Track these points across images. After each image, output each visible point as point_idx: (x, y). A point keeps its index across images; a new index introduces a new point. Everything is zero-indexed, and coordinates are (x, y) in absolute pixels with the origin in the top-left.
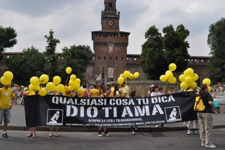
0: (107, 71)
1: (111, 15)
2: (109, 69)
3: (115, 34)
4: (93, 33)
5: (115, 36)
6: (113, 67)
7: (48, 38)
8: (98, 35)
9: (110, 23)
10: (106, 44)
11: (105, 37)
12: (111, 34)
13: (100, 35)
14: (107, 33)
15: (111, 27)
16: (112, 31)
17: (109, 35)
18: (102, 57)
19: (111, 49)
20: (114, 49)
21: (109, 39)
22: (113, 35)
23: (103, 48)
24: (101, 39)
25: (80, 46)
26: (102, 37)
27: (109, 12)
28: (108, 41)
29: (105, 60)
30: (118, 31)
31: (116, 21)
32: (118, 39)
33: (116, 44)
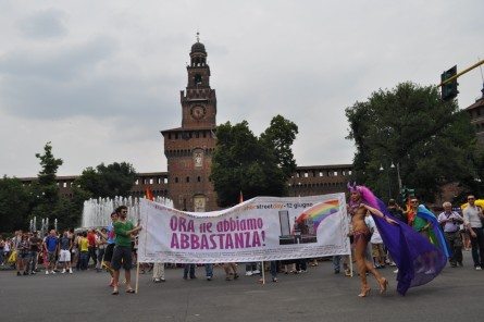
0: (192, 204)
1: (198, 97)
2: (197, 201)
3: (205, 132)
4: (164, 133)
5: (205, 136)
6: (202, 195)
7: (42, 158)
8: (173, 136)
9: (199, 111)
10: (188, 153)
11: (187, 139)
12: (198, 133)
13: (177, 138)
14: (191, 132)
15: (198, 120)
16: (202, 127)
17: (194, 135)
18: (182, 179)
19: (199, 161)
20: (204, 161)
21: (194, 142)
22: (201, 135)
23: (185, 162)
24: (180, 144)
26: (180, 139)
27: (195, 92)
28: (191, 147)
29: (188, 184)
30: (211, 127)
31: (209, 108)
32: (211, 142)
33: (207, 152)
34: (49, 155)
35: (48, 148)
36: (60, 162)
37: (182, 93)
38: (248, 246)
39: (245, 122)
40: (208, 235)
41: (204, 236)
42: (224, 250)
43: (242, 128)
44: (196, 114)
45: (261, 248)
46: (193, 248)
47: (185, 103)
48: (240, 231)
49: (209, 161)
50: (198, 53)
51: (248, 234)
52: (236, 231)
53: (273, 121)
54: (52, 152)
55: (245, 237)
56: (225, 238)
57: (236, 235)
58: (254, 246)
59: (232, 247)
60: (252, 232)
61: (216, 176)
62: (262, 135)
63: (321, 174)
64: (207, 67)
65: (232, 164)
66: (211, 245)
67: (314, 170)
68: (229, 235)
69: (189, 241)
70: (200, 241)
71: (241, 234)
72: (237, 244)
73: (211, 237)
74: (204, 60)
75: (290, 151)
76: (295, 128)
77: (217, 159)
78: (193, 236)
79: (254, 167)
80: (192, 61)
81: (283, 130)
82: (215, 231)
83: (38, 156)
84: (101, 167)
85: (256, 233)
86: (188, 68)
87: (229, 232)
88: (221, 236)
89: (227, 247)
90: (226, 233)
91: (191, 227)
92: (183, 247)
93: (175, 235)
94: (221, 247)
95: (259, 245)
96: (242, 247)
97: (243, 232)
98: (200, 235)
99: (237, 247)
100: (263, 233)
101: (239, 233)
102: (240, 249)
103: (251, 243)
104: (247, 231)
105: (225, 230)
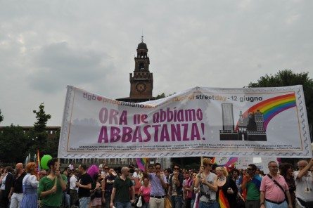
9: (141, 87)
38: (185, 139)
40: (142, 126)
41: (138, 128)
42: (159, 143)
44: (139, 88)
45: (201, 142)
46: (124, 140)
48: (177, 122)
50: (142, 49)
51: (186, 126)
52: (173, 122)
55: (182, 128)
56: (160, 129)
57: (173, 126)
58: (192, 139)
59: (168, 140)
60: (190, 123)
66: (144, 136)
68: (165, 126)
69: (121, 134)
71: (178, 126)
72: (173, 136)
73: (146, 128)
80: (138, 54)
82: (151, 123)
85: (194, 125)
87: (165, 122)
88: (156, 128)
89: (162, 140)
90: (162, 124)
92: (112, 141)
93: (104, 128)
94: (156, 140)
95: (199, 138)
96: (179, 139)
97: (181, 123)
98: (134, 127)
99: (173, 140)
100: (203, 125)
101: (175, 124)
102: (177, 143)
103: (189, 136)
104: (185, 122)
105: (162, 121)
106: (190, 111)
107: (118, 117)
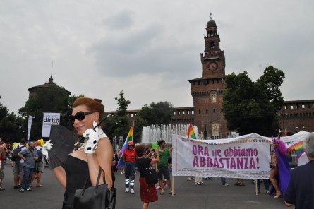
0: (211, 128)
1: (212, 56)
2: (213, 125)
3: (218, 80)
4: (191, 81)
5: (218, 83)
6: (218, 122)
7: (119, 100)
8: (197, 83)
9: (212, 66)
10: (207, 94)
11: (206, 85)
12: (213, 80)
13: (199, 84)
14: (208, 80)
15: (213, 72)
16: (216, 76)
17: (210, 82)
18: (203, 111)
19: (214, 99)
20: (217, 99)
21: (211, 87)
22: (215, 82)
23: (205, 99)
24: (201, 88)
25: (161, 103)
26: (202, 85)
27: (210, 53)
28: (209, 90)
29: (207, 115)
30: (222, 76)
31: (220, 64)
32: (222, 86)
33: (220, 93)
34: (122, 98)
35: (122, 94)
36: (129, 102)
37: (202, 54)
38: (246, 167)
39: (245, 72)
40: (218, 158)
41: (216, 159)
42: (230, 169)
43: (244, 76)
44: (211, 67)
45: (256, 170)
46: (208, 166)
47: (204, 61)
49: (221, 98)
50: (212, 27)
51: (247, 159)
52: (238, 157)
53: (265, 71)
54: (124, 96)
55: (244, 161)
56: (230, 161)
57: (238, 159)
58: (251, 168)
59: (235, 168)
60: (249, 158)
61: (226, 110)
62: (258, 81)
63: (303, 106)
64: (218, 36)
65: (237, 101)
67: (298, 104)
68: (233, 159)
69: (206, 162)
70: (213, 162)
71: (242, 159)
72: (238, 166)
73: (221, 160)
74: (215, 32)
75: (279, 91)
76: (283, 74)
77: (226, 98)
78: (208, 158)
79: (252, 103)
80: (208, 33)
81: (273, 76)
82: (223, 156)
83: (116, 99)
84: (153, 105)
85: (252, 159)
86: (205, 38)
87: (233, 157)
88: (227, 159)
89: (231, 168)
90: (231, 158)
91: (206, 153)
92: (201, 166)
93: (196, 157)
94: (228, 167)
95: (254, 168)
96: (242, 168)
97: (243, 157)
98: (213, 158)
99: (238, 168)
100: (258, 159)
101: (240, 158)
102: (240, 169)
103: (248, 166)
104: (246, 157)
105: (231, 156)
106: (249, 150)
107: (203, 151)
